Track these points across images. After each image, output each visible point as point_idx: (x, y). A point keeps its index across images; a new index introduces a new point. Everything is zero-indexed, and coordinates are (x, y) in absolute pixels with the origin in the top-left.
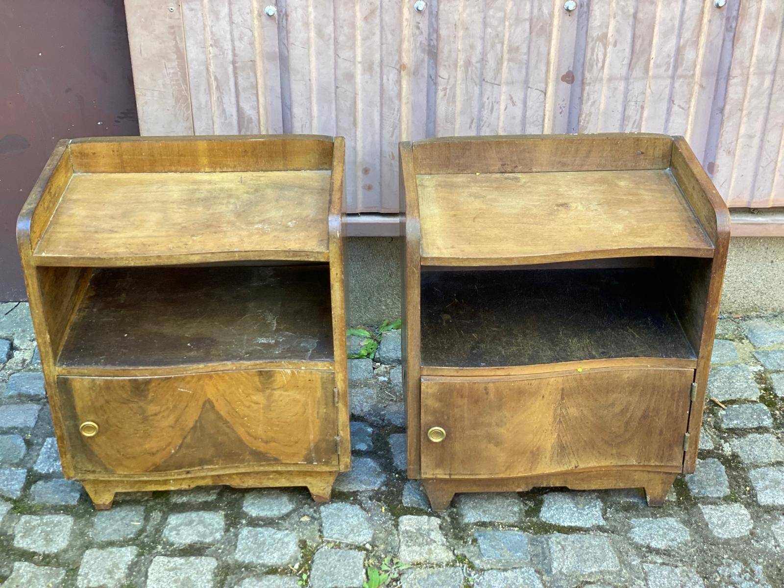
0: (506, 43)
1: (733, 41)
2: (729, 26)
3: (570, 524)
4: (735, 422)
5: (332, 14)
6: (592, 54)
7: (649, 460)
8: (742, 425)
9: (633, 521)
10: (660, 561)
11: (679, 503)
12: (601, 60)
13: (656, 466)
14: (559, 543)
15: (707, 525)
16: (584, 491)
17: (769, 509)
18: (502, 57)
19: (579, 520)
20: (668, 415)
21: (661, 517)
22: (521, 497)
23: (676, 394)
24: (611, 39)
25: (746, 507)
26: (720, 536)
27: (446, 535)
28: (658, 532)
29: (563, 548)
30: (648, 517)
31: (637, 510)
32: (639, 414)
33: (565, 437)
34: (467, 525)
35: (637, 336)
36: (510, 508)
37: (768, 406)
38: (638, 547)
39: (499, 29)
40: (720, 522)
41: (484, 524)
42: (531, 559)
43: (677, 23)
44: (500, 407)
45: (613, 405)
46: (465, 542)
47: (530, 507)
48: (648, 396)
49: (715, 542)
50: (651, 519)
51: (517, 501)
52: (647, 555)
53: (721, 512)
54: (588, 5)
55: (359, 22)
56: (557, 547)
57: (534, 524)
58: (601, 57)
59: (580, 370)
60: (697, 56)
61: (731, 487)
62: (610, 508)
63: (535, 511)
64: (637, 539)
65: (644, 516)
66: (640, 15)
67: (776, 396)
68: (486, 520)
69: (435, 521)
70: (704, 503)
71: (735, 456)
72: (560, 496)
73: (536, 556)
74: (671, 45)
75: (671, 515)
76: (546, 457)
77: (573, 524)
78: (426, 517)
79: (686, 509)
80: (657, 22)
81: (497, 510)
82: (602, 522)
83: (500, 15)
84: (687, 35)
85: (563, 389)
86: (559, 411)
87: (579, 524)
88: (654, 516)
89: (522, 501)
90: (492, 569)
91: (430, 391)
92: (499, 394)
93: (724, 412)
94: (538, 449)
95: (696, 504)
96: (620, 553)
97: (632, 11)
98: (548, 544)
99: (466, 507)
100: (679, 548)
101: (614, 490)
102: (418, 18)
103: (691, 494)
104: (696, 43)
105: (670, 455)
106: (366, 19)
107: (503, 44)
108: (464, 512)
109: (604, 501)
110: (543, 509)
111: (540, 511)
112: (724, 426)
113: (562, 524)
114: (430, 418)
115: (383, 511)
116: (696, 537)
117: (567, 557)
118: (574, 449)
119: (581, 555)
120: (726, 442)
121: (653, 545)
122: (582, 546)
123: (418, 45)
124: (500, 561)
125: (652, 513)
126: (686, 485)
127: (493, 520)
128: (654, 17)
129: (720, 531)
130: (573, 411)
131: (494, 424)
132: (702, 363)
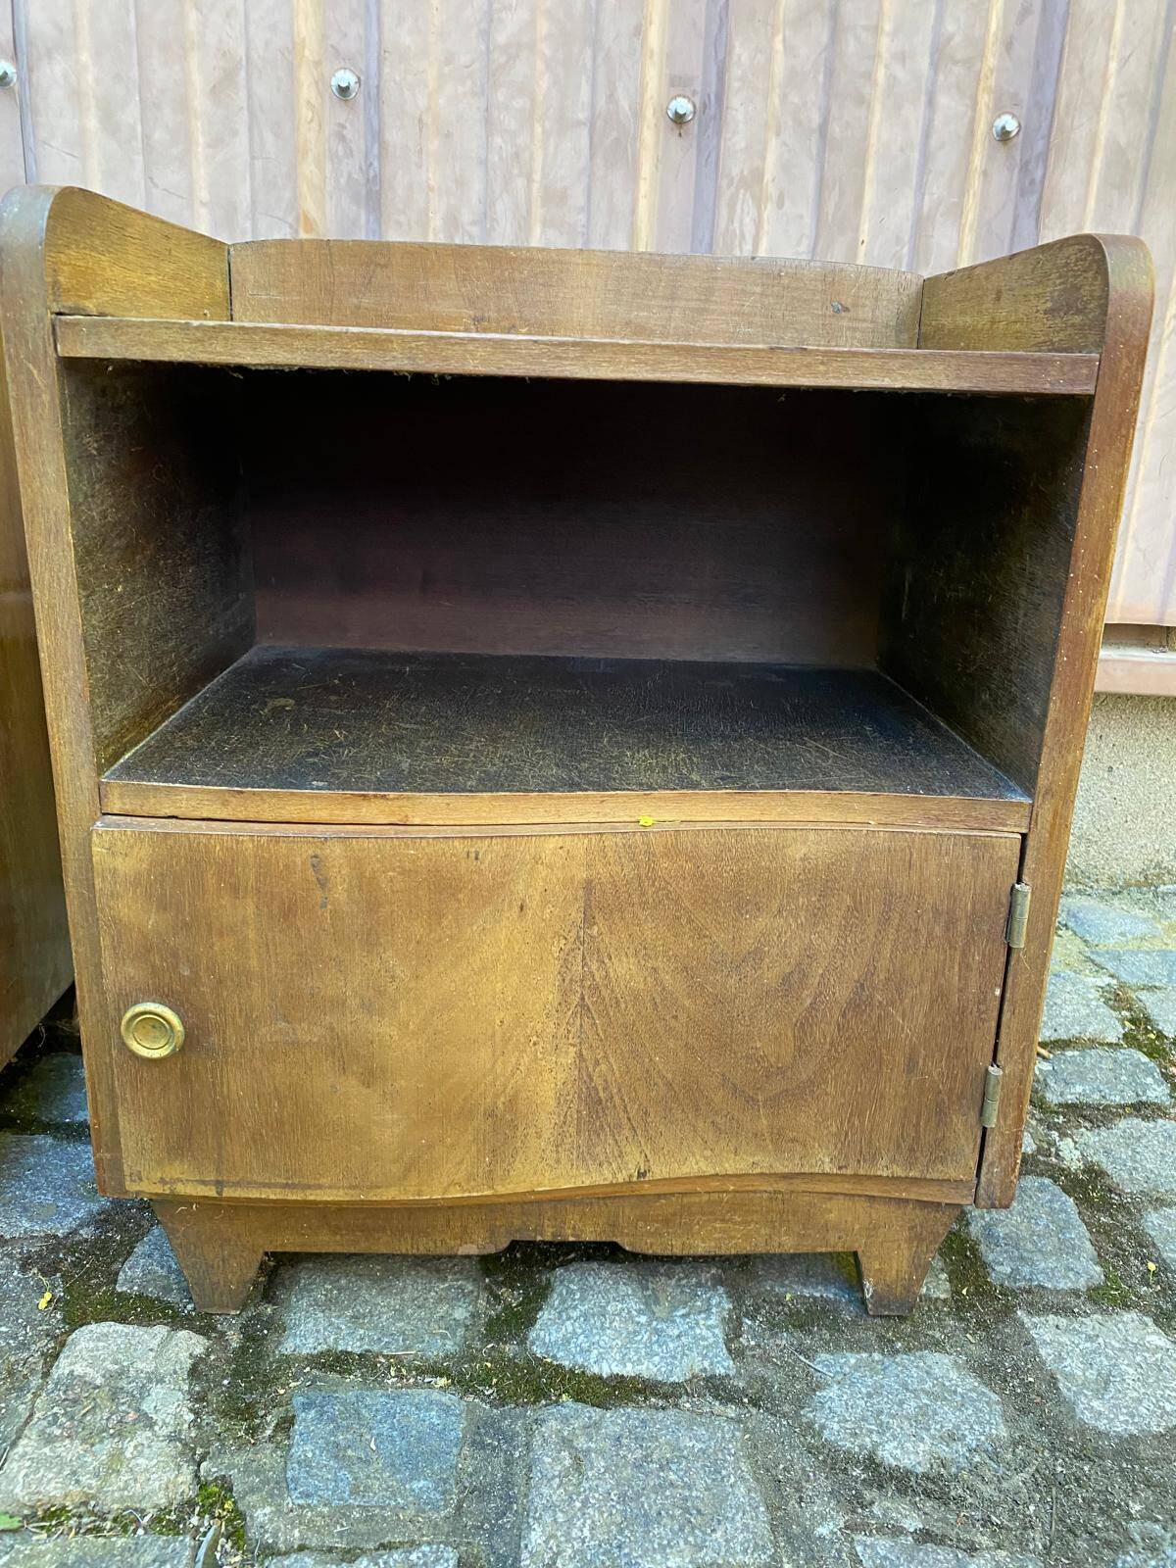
0: (537, 177)
1: (1038, 213)
2: (1027, 182)
3: (617, 1370)
4: (1079, 1089)
5: (135, 72)
6: (731, 220)
7: (873, 1160)
8: (1096, 1096)
9: (824, 1362)
10: (913, 1523)
11: (959, 1307)
12: (749, 238)
13: (894, 1179)
14: (566, 1443)
15: (1053, 1381)
16: (678, 1260)
18: (529, 211)
19: (650, 1355)
20: (933, 1002)
21: (908, 1350)
22: (487, 1273)
23: (962, 927)
24: (772, 191)
25: (1156, 1322)
26: (1102, 1425)
27: (200, 1398)
28: (901, 1403)
29: (578, 1464)
30: (868, 1349)
31: (834, 1327)
32: (842, 993)
33: (603, 1067)
34: (287, 1361)
35: (832, 753)
36: (443, 1309)
37: (1150, 1055)
38: (835, 1462)
39: (520, 141)
40: (1092, 1374)
41: (336, 1362)
42: (459, 1508)
43: (915, 156)
44: (371, 941)
45: (757, 955)
46: (253, 1431)
47: (508, 1307)
48: (872, 931)
49: (1086, 1447)
50: (877, 1356)
51: (470, 1287)
52: (868, 1495)
53: (1089, 1339)
54: (720, 98)
55: (200, 102)
56: (557, 1460)
57: (504, 1365)
58: (749, 229)
59: (646, 820)
60: (960, 243)
61: (1101, 1260)
62: (754, 1318)
63: (520, 1321)
64: (834, 1431)
65: (856, 1346)
66: (835, 129)
67: (1160, 1035)
68: (354, 1347)
69: (189, 1344)
70: (1034, 1309)
71: (1094, 1173)
72: (605, 1274)
73: (481, 1493)
74: (903, 210)
75: (937, 1346)
76: (539, 1136)
77: (629, 1370)
78: (161, 1330)
79: (982, 1325)
80: (872, 150)
81: (400, 1314)
82: (724, 1366)
83: (519, 103)
84: (937, 189)
85: (588, 886)
86: (577, 969)
87: (647, 1369)
88: (886, 1345)
89: (488, 1288)
90: (302, 1548)
91: (124, 866)
92: (366, 886)
93: (1046, 1067)
94: (512, 1102)
95: (1008, 1311)
96: (777, 1489)
97: (816, 119)
98: (528, 1446)
99: (304, 1303)
100: (974, 1469)
101: (767, 1259)
102: (341, 114)
103: (992, 1278)
104: (958, 210)
105: (939, 1143)
106: (215, 92)
107: (529, 180)
108: (290, 1318)
109: (736, 1296)
110: (545, 1316)
111: (531, 1322)
112: (1052, 1098)
113: (595, 1369)
114: (131, 971)
115: (43, 1304)
116: (1026, 1424)
117: (585, 1503)
118: (633, 1110)
119: (638, 1495)
120: (1063, 1135)
121: (891, 1454)
122: (647, 1458)
123: (343, 181)
124: (343, 1512)
125: (881, 1338)
126: (974, 1250)
127: (376, 1348)
128: (866, 137)
129: (1095, 1404)
130: (625, 970)
131: (353, 1003)
132: (1045, 814)
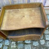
10: (35, 48)
17: (47, 40)
26: (42, 44)
30: (35, 42)
46: (17, 45)
57: (24, 43)
61: (43, 37)
64: (33, 45)
68: (20, 42)
69: (15, 42)
70: (41, 40)
77: (28, 43)
98: (25, 46)
100: (37, 46)
116: (39, 44)
